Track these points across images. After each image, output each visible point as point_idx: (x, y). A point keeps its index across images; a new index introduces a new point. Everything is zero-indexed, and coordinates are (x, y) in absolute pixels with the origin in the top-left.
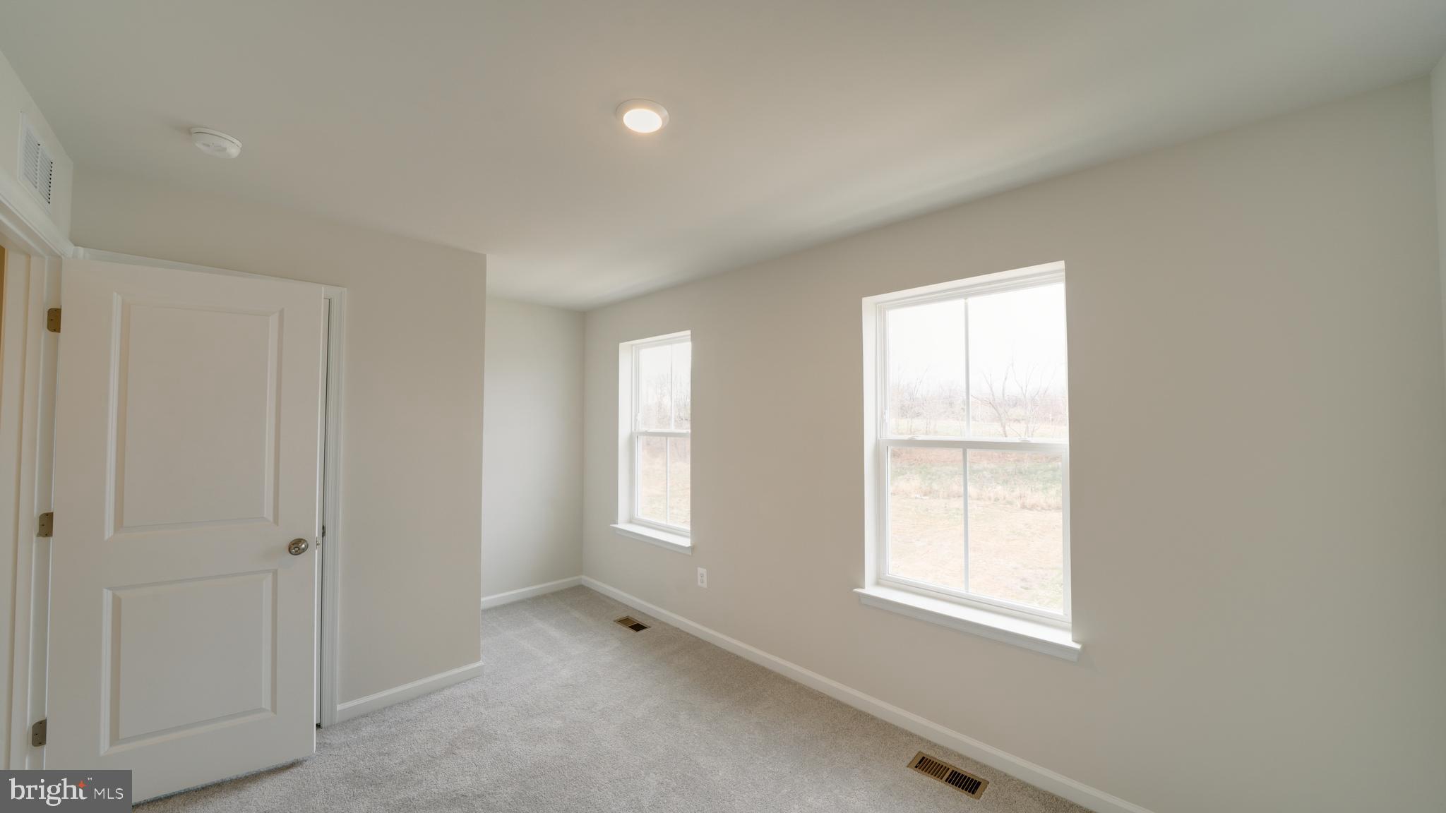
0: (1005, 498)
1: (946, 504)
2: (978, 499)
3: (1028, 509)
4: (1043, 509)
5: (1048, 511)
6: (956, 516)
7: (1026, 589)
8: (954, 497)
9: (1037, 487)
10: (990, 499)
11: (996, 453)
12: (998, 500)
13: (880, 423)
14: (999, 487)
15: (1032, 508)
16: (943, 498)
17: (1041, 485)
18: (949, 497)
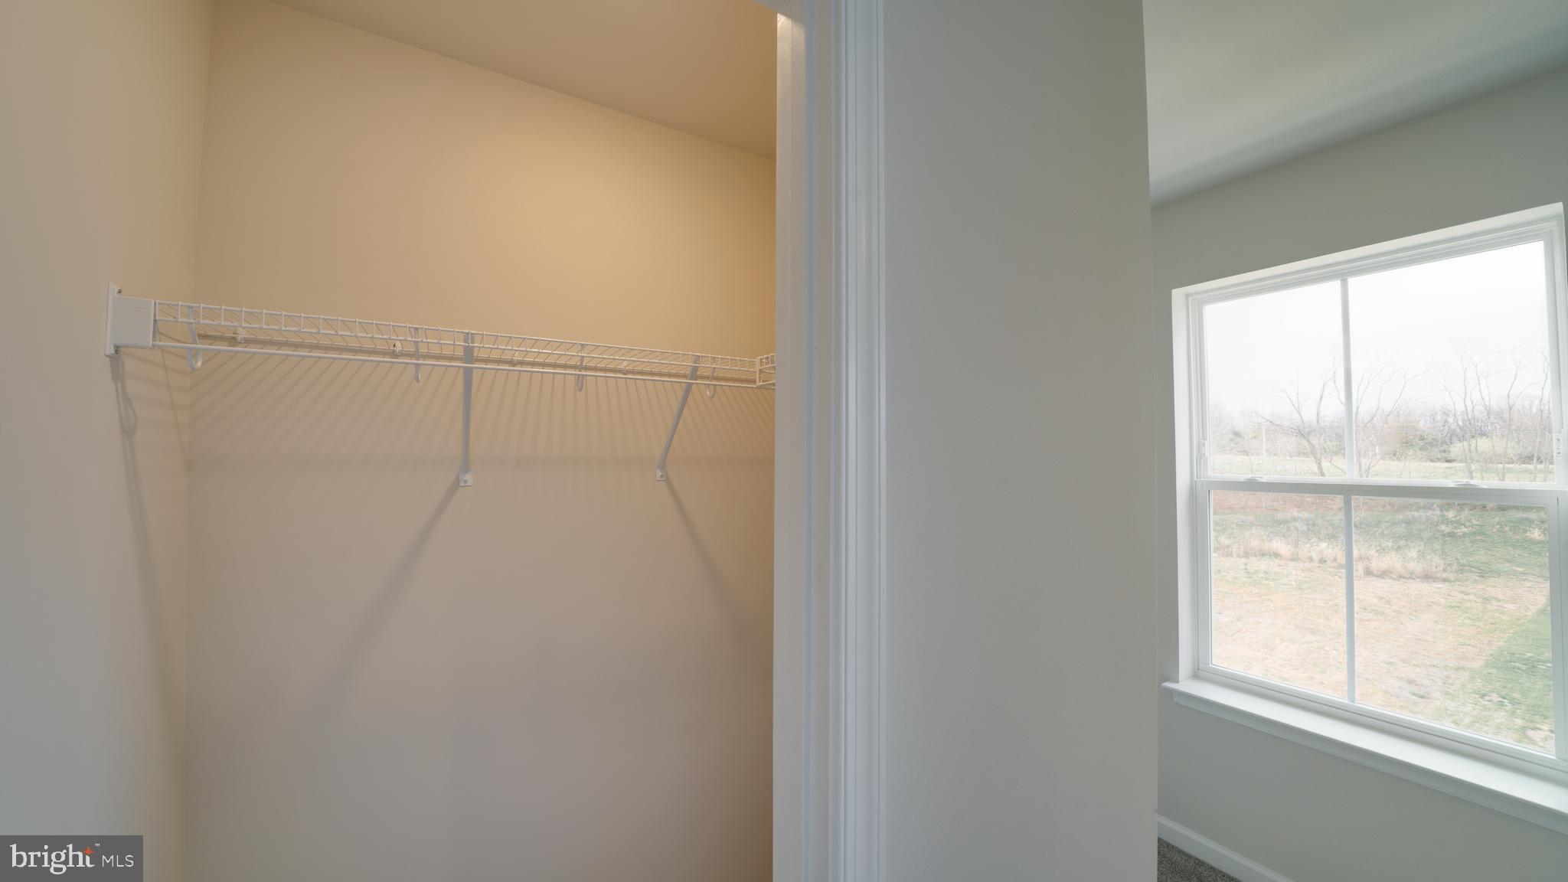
0: (1335, 560)
1: (1246, 564)
2: (1293, 560)
3: (1375, 576)
4: (1401, 576)
5: (1411, 581)
6: (1265, 582)
7: (1422, 697)
8: (1256, 556)
9: (1383, 545)
10: (1311, 559)
11: (1309, 498)
12: (1325, 561)
13: (1198, 458)
14: (1324, 545)
15: (1383, 574)
16: (1238, 556)
17: (1390, 544)
18: (1246, 555)
